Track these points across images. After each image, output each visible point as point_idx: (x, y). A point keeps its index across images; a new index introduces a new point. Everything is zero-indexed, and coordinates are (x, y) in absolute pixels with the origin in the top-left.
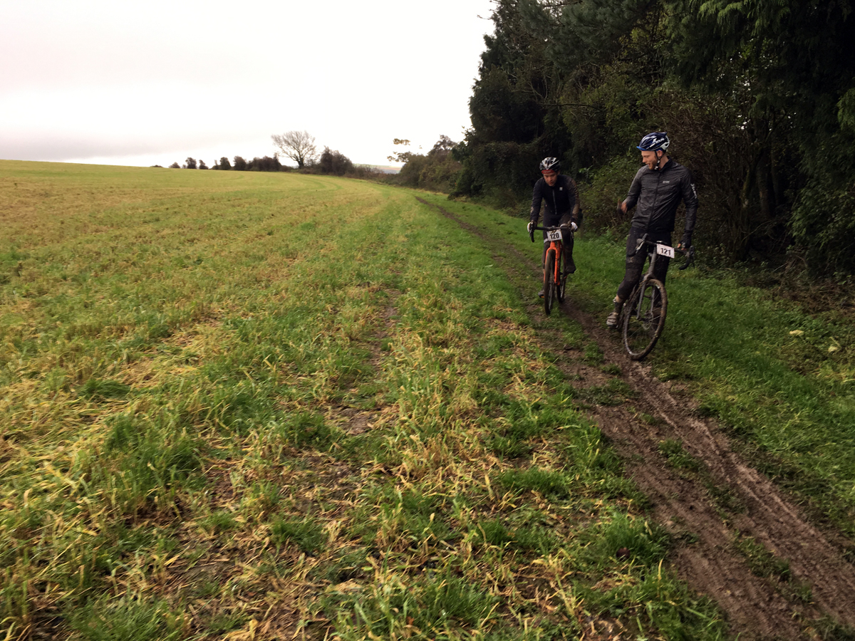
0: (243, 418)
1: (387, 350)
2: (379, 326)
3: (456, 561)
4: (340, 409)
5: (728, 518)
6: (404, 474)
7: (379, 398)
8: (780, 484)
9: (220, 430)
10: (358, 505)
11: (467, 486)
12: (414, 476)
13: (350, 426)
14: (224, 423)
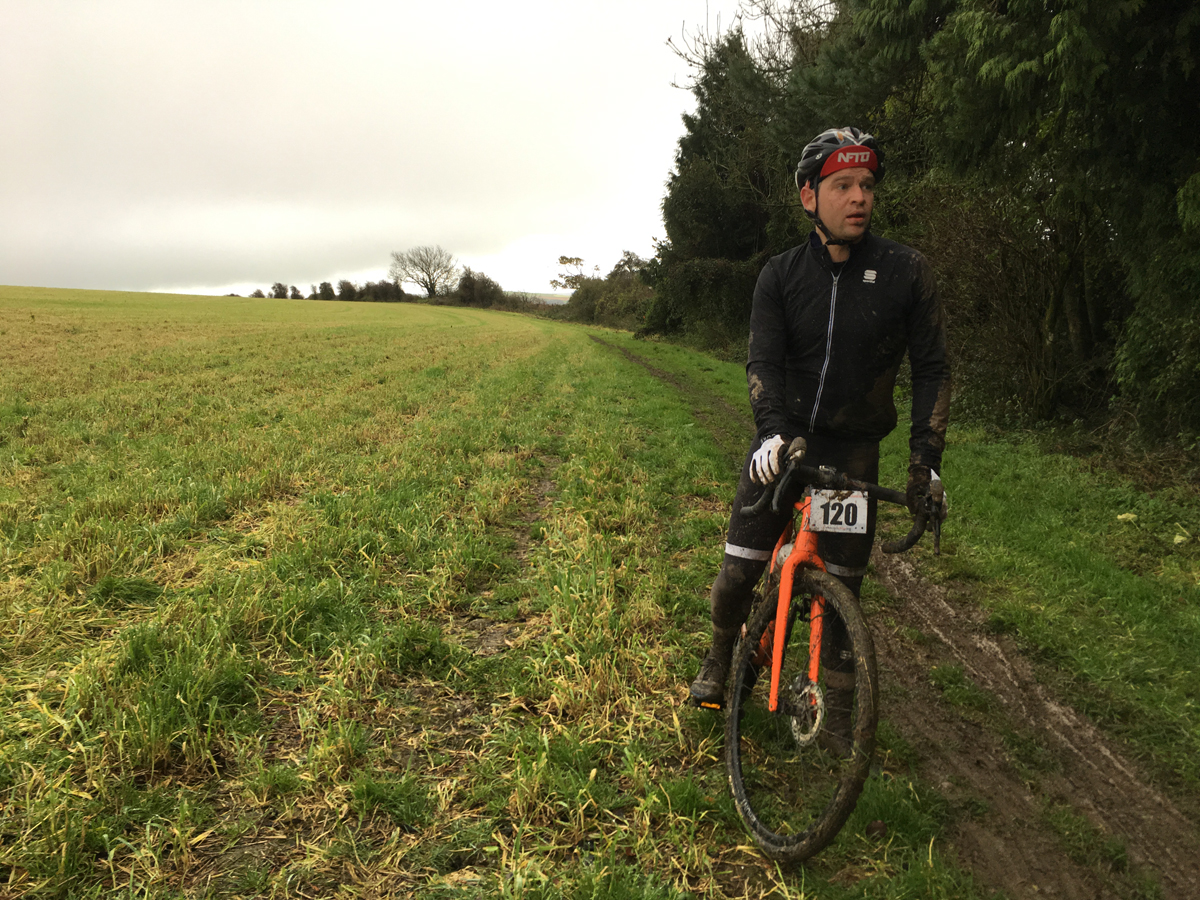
0: (322, 631)
1: (539, 537)
2: (529, 505)
3: (626, 840)
4: (467, 619)
5: (1034, 779)
6: (555, 712)
7: (524, 605)
8: (1110, 729)
9: (288, 648)
10: (483, 757)
11: (646, 729)
12: (567, 715)
13: (479, 644)
14: (295, 639)
